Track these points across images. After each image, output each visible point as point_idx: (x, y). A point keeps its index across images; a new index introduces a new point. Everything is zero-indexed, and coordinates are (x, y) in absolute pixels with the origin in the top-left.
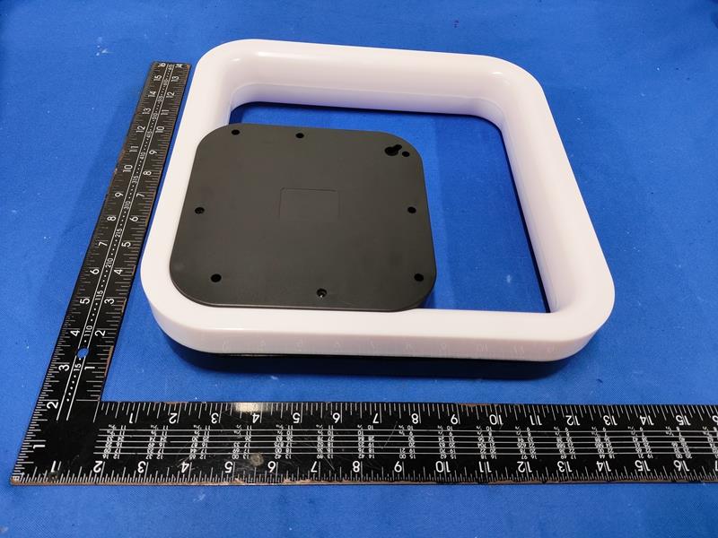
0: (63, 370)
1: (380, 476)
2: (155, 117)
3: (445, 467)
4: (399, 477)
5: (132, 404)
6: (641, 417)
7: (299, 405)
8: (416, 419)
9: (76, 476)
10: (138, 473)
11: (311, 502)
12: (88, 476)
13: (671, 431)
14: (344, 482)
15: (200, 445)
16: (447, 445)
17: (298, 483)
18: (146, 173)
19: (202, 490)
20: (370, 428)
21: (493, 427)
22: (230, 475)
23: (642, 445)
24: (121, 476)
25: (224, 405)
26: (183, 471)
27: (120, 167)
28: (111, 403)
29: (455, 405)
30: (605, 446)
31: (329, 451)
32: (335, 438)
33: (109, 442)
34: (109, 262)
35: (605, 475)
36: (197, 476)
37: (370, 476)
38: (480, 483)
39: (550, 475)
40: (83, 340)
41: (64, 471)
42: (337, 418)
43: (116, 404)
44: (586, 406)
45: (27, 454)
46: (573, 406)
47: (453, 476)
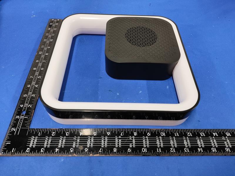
0: (17, 118)
1: (123, 153)
2: (50, 36)
3: (145, 150)
4: (129, 153)
5: (40, 129)
6: (213, 133)
7: (96, 130)
8: (135, 134)
9: (20, 153)
10: (41, 152)
11: (99, 162)
12: (24, 153)
13: (224, 138)
14: (111, 155)
15: (62, 143)
16: (146, 142)
17: (95, 155)
18: (46, 54)
19: (63, 158)
20: (120, 137)
21: (162, 137)
22: (72, 153)
23: (214, 143)
24: (35, 153)
25: (70, 130)
26: (56, 152)
27: (38, 52)
28: (33, 129)
29: (149, 129)
30: (201, 143)
31: (106, 145)
32: (108, 141)
33: (32, 142)
34: (33, 83)
35: (201, 153)
36: (61, 153)
37: (119, 153)
38: (157, 156)
39: (182, 153)
40: (24, 108)
41: (16, 152)
42: (109, 133)
43: (34, 129)
44: (194, 130)
45: (4, 146)
46: (190, 130)
47: (148, 153)
